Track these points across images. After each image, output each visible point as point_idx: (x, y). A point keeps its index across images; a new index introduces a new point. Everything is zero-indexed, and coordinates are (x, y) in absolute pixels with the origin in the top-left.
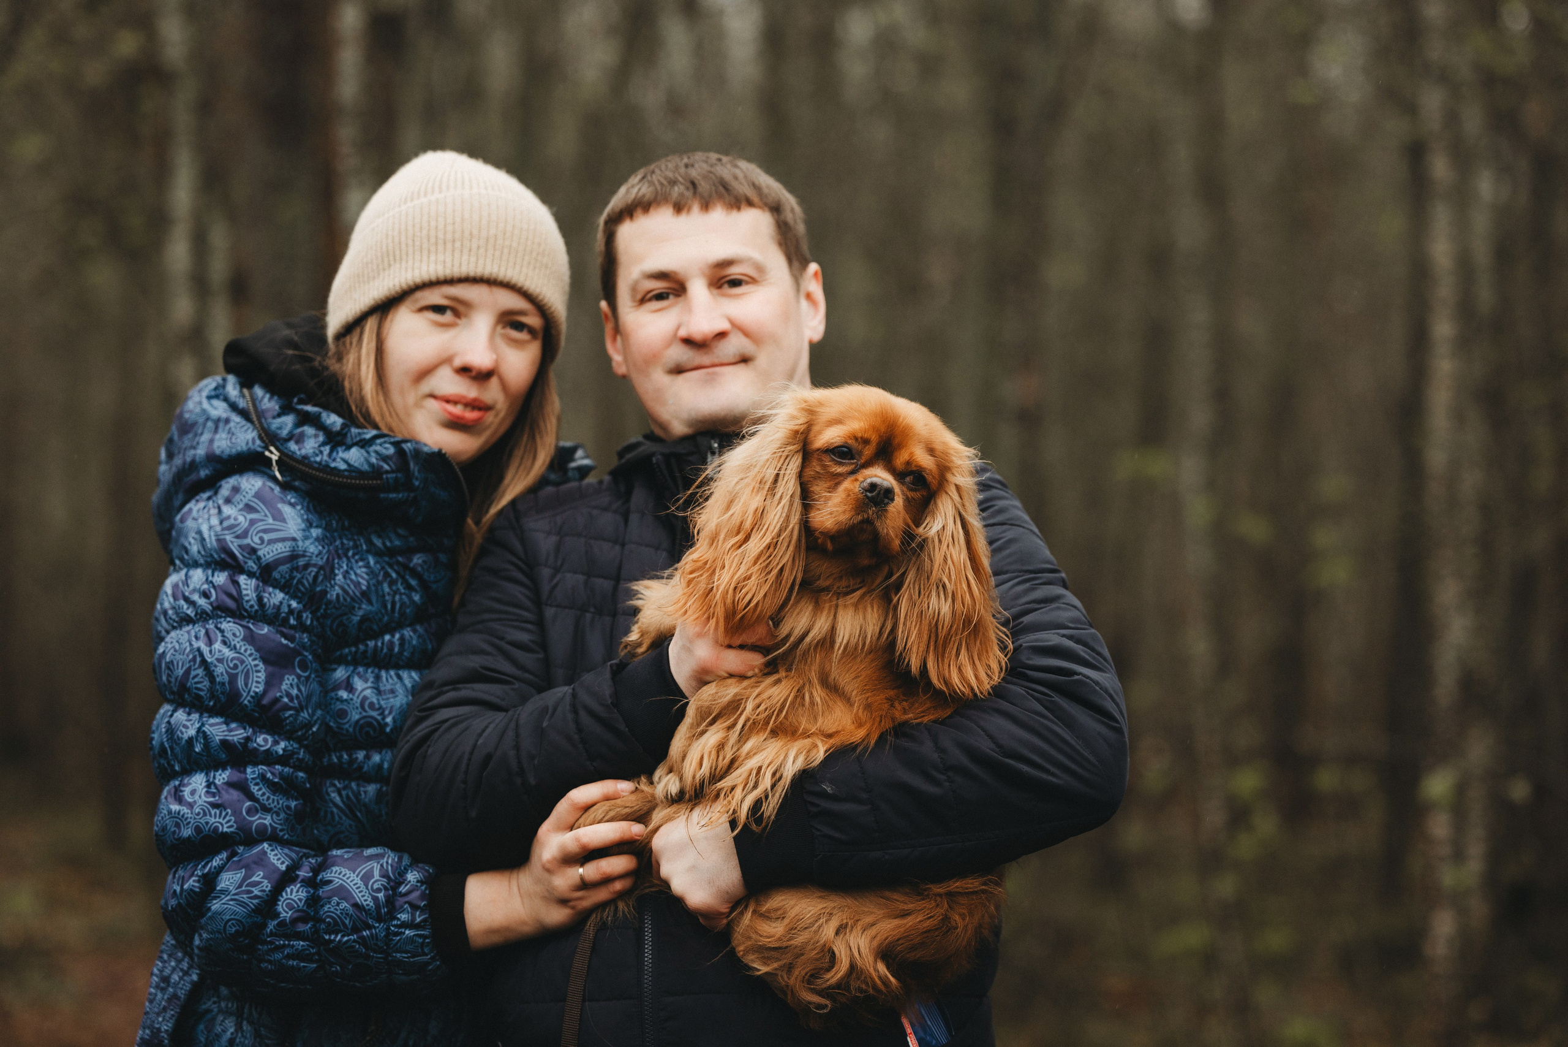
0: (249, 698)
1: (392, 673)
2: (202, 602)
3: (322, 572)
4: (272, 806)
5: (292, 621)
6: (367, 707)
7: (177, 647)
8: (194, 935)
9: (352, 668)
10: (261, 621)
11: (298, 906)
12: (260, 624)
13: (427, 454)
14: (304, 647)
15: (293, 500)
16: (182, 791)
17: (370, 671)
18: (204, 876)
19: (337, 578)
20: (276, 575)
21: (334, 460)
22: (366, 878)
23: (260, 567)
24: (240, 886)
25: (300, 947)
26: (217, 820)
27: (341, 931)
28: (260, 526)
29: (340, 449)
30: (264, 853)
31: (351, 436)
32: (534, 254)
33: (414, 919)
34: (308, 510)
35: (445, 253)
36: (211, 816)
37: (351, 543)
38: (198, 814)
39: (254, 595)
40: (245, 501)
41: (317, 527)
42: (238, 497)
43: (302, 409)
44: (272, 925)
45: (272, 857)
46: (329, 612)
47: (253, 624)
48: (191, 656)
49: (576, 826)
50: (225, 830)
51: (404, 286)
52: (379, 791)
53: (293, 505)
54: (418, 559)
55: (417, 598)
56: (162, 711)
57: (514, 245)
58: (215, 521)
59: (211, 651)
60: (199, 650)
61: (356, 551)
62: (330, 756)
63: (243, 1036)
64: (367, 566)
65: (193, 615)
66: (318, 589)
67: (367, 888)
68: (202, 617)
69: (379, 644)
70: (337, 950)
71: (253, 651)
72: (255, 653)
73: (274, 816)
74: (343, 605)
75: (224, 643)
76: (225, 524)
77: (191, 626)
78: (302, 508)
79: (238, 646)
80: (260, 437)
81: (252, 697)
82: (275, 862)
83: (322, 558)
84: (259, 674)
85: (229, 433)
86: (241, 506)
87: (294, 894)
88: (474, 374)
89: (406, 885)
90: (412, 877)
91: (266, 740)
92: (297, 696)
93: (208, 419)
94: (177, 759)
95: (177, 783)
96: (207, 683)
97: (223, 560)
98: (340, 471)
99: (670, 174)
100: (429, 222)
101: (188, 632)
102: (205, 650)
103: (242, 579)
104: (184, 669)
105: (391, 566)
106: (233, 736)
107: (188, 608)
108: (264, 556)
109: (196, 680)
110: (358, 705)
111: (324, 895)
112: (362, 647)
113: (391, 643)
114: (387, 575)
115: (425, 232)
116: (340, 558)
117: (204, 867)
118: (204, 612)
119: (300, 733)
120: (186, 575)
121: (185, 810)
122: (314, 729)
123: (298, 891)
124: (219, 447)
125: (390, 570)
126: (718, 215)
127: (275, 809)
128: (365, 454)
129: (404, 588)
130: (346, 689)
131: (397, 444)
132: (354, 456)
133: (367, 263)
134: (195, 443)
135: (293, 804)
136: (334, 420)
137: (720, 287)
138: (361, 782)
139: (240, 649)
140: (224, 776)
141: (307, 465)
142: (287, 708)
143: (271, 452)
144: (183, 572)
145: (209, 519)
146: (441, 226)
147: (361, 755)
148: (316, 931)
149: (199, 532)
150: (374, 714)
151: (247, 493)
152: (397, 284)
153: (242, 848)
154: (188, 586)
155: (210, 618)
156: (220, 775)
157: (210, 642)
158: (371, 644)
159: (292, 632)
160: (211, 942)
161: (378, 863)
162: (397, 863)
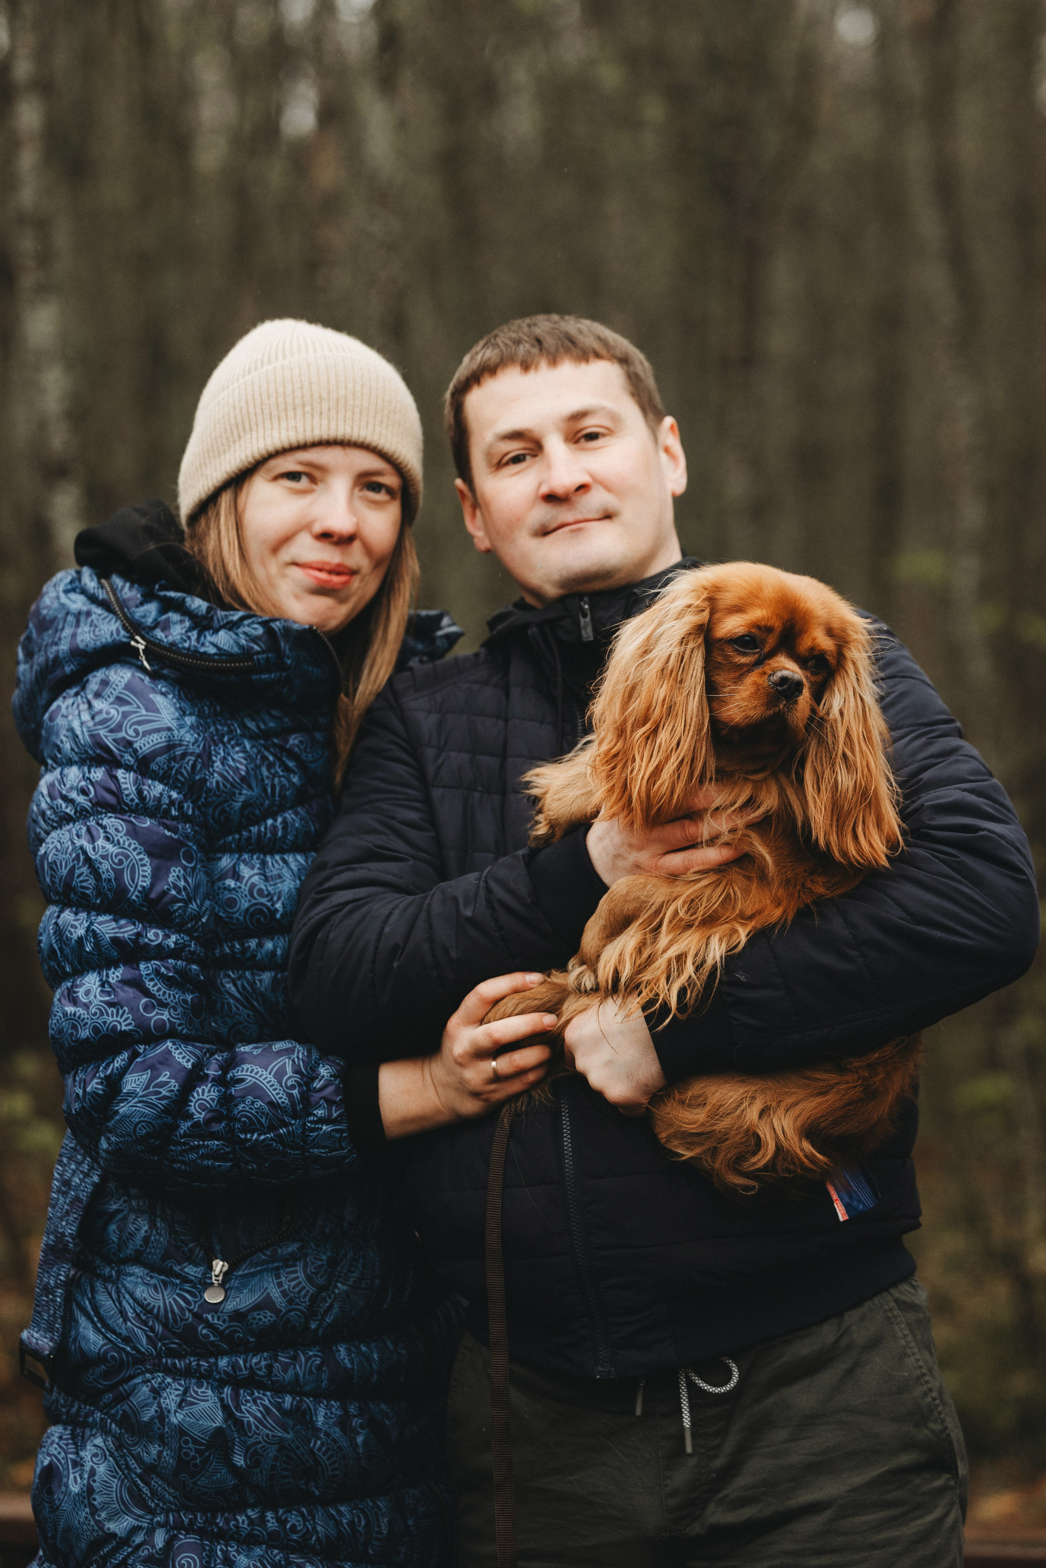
0: (136, 893)
1: (277, 857)
2: (81, 799)
3: (200, 760)
4: (169, 1000)
5: (174, 812)
6: (256, 895)
7: (59, 847)
8: (100, 1139)
9: (237, 856)
10: (142, 814)
11: (211, 1106)
12: (142, 817)
13: (297, 631)
14: (187, 837)
15: (164, 690)
16: (75, 992)
17: (255, 857)
18: (107, 1078)
19: (215, 765)
20: (154, 766)
21: (203, 645)
22: (279, 1075)
23: (137, 760)
24: (147, 1087)
25: (215, 1147)
26: (115, 1018)
27: (257, 1130)
28: (134, 718)
29: (207, 633)
30: (168, 1052)
31: (218, 619)
32: (386, 412)
33: (330, 1114)
34: (180, 698)
35: (295, 418)
36: (108, 1015)
37: (225, 729)
38: (95, 1014)
39: (134, 789)
40: (116, 693)
41: (190, 714)
42: (108, 691)
43: (165, 596)
44: (185, 1126)
45: (176, 1056)
46: (210, 800)
47: (134, 817)
48: (74, 855)
49: (486, 1020)
50: (123, 1028)
51: (257, 456)
52: (275, 978)
53: (164, 694)
54: (294, 739)
55: (295, 779)
56: (48, 913)
57: (365, 404)
58: (86, 717)
59: (94, 849)
60: (81, 848)
61: (231, 736)
62: (222, 946)
63: (157, 1233)
64: (244, 751)
65: (72, 813)
66: (197, 777)
67: (281, 1086)
68: (82, 814)
69: (263, 829)
70: (255, 1149)
71: (137, 845)
72: (139, 847)
73: (172, 1010)
74: (223, 792)
75: (107, 839)
76: (98, 719)
77: (71, 825)
78: (174, 697)
79: (121, 841)
80: (125, 628)
81: (139, 891)
82: (181, 1060)
83: (198, 746)
84: (145, 868)
85: (91, 626)
86: (112, 699)
87: (206, 1094)
88: (335, 539)
89: (320, 1080)
90: (324, 1071)
91: (156, 935)
92: (185, 888)
93: (67, 613)
94: (67, 960)
95: (69, 984)
96: (92, 881)
97: (98, 755)
98: (209, 655)
99: (514, 335)
100: (276, 389)
101: (69, 831)
102: (88, 847)
103: (120, 773)
104: (68, 868)
105: (267, 749)
106: (123, 932)
107: (67, 807)
108: (141, 748)
109: (81, 878)
110: (247, 893)
111: (238, 1094)
112: (244, 833)
113: (274, 827)
114: (264, 758)
115: (273, 399)
116: (216, 745)
117: (106, 1068)
118: (84, 809)
119: (189, 925)
120: (61, 774)
121: (80, 1011)
122: (204, 920)
123: (209, 1091)
124: (82, 641)
125: (266, 754)
126: (567, 369)
127: (172, 1004)
128: (234, 636)
129: (282, 771)
130: (233, 878)
131: (265, 624)
132: (223, 639)
133: (216, 437)
134: (56, 639)
135: (189, 998)
136: (198, 604)
137: (577, 442)
138: (255, 971)
139: (124, 844)
140: (117, 973)
141: (175, 652)
142: (175, 900)
143: (137, 642)
144: (59, 770)
145: (79, 715)
146: (289, 392)
147: (253, 943)
148: (231, 1130)
149: (71, 730)
150: (263, 900)
151: (117, 685)
152: (249, 455)
153: (142, 1047)
154: (64, 785)
155: (91, 815)
156: (114, 973)
157: (93, 839)
158: (254, 829)
159: (175, 823)
160: (121, 1145)
161: (289, 1058)
162: (307, 1057)
